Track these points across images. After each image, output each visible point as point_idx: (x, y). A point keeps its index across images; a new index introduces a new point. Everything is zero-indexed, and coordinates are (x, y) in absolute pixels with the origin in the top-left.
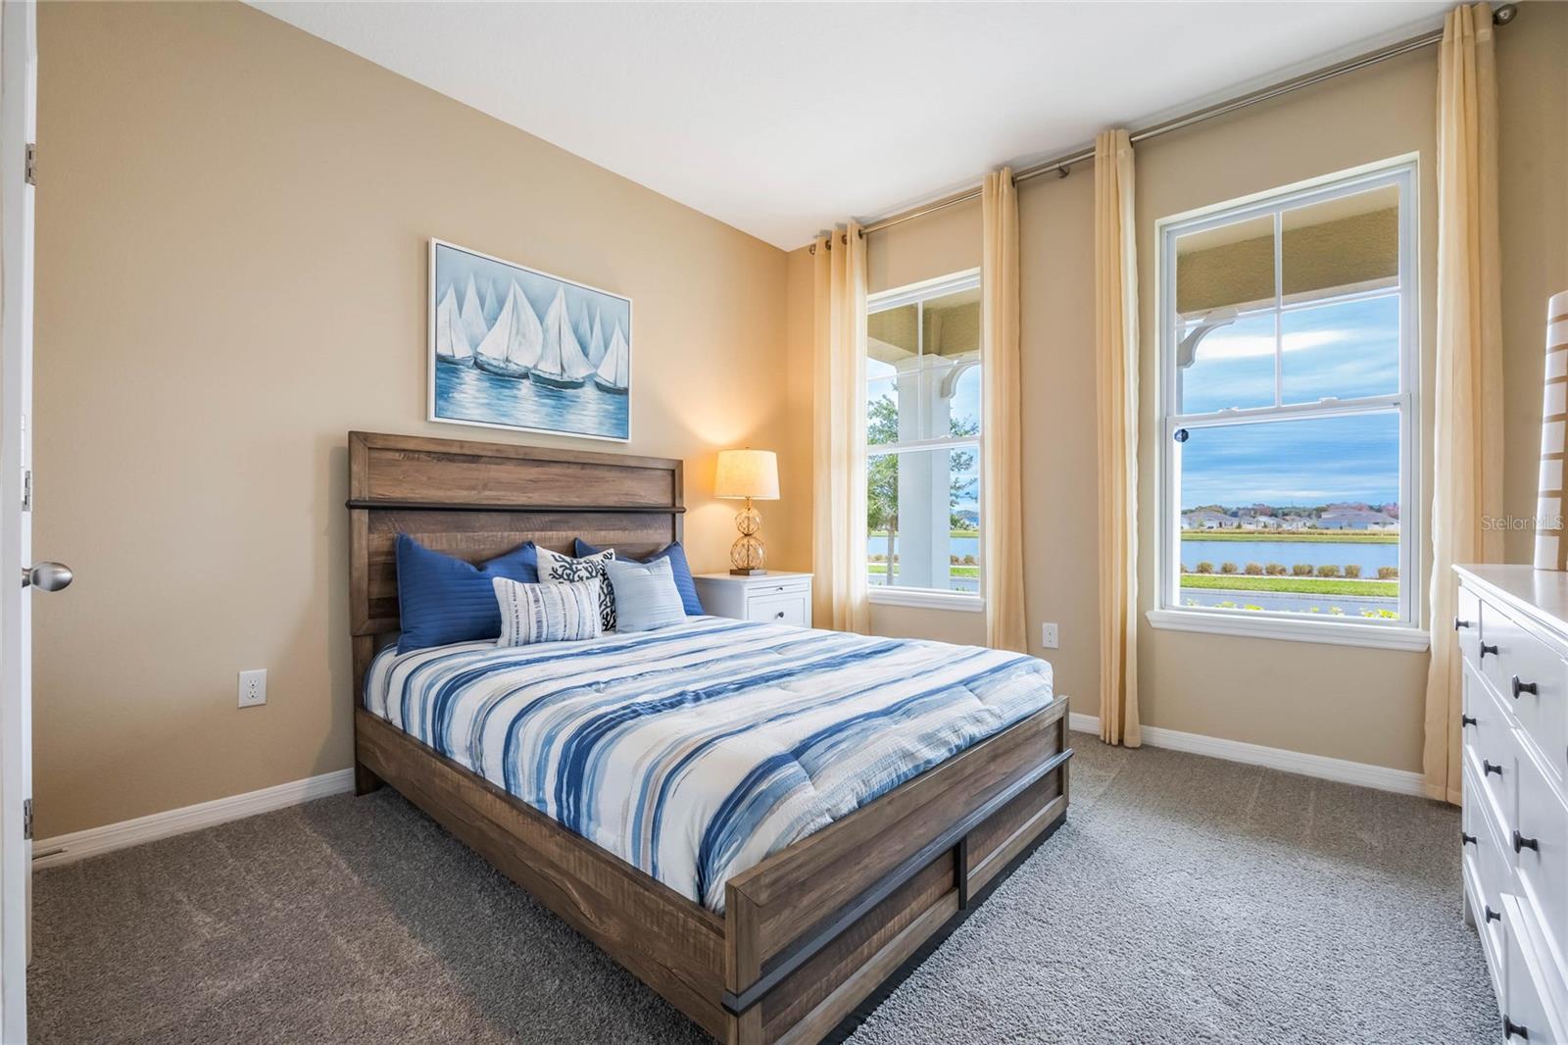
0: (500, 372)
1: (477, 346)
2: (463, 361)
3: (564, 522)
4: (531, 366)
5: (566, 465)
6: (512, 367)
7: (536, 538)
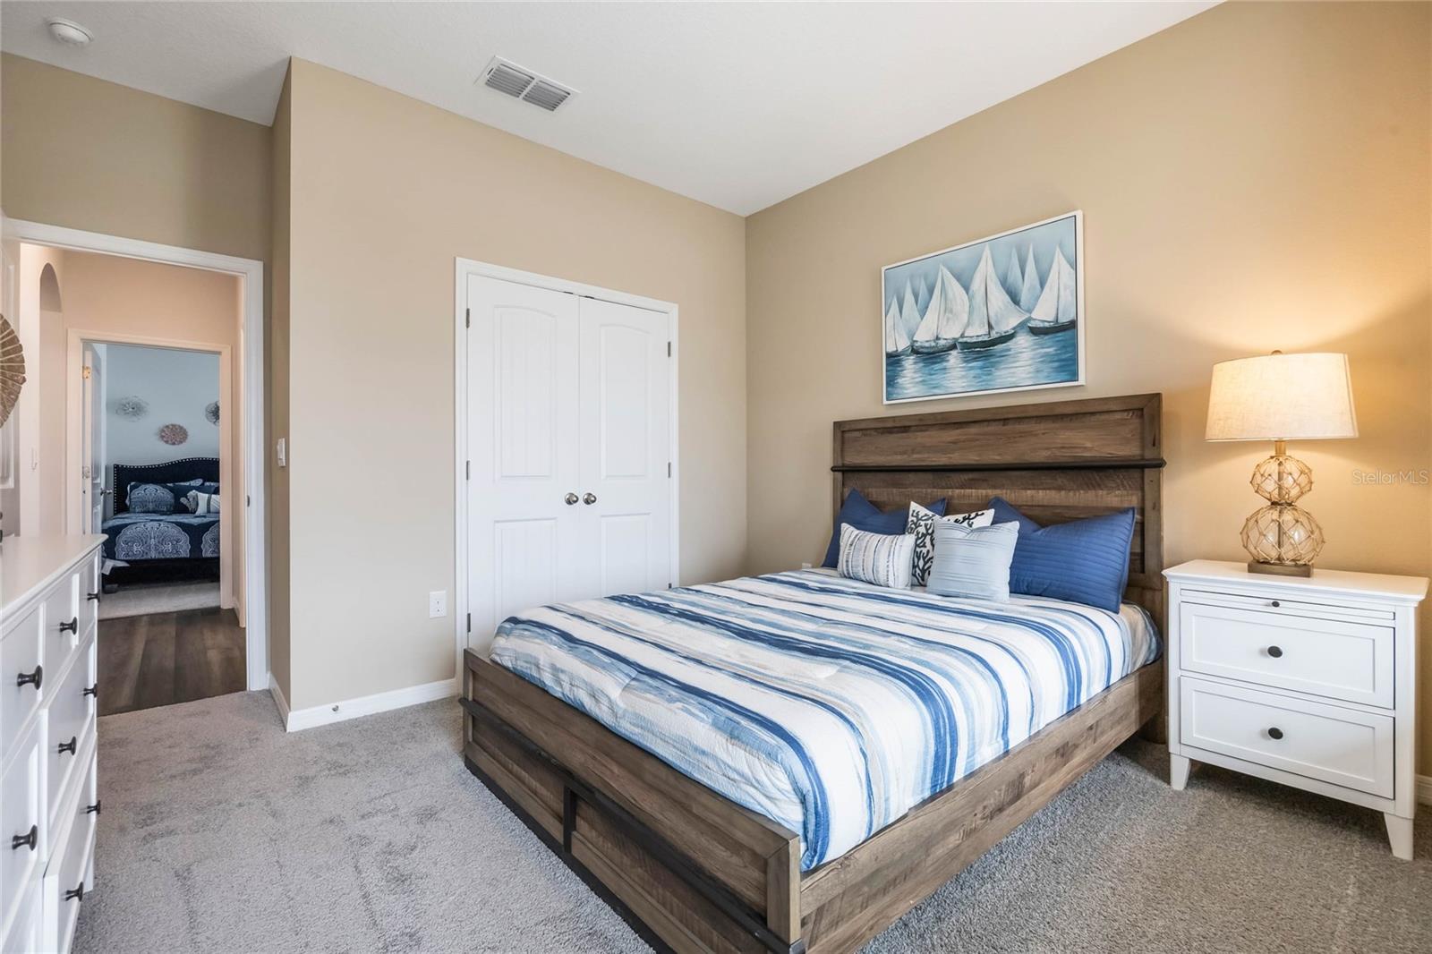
0: (932, 351)
1: (913, 337)
2: (903, 353)
3: (983, 480)
4: (957, 336)
5: (986, 423)
6: (942, 342)
7: (956, 495)
